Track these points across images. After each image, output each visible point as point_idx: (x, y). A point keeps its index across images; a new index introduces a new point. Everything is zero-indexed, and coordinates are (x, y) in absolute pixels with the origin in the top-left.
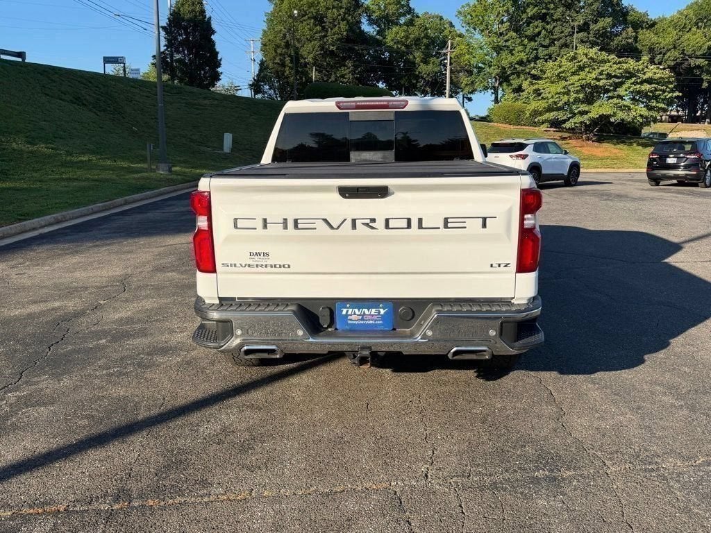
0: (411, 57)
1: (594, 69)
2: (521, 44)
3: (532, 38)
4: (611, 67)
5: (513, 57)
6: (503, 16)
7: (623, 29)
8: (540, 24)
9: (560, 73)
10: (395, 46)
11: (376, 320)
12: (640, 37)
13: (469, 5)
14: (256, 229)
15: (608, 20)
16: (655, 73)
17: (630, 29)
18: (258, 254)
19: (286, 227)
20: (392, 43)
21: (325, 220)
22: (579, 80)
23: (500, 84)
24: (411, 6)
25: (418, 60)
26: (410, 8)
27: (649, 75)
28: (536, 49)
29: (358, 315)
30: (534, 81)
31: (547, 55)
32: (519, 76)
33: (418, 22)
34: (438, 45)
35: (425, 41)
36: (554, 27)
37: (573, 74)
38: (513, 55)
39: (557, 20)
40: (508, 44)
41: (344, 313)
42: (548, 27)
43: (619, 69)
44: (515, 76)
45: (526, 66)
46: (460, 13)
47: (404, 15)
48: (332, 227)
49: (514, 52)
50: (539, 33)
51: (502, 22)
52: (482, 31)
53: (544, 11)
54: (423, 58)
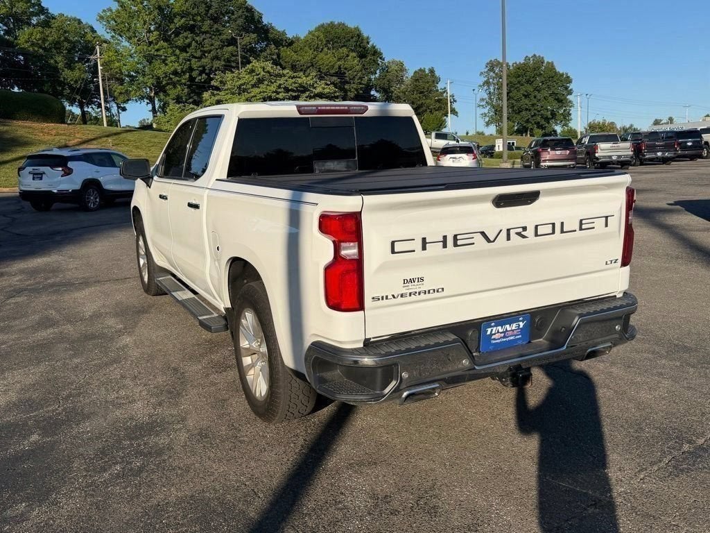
0: (52, 61)
1: (272, 83)
2: (173, 54)
3: (184, 49)
4: (286, 81)
5: (167, 67)
6: (151, 24)
7: (266, 46)
8: (190, 35)
9: (242, 85)
10: (31, 49)
11: (516, 335)
12: (283, 54)
13: (111, 10)
14: (414, 251)
15: (254, 36)
16: (324, 89)
17: (273, 46)
18: (412, 281)
19: (445, 246)
20: (26, 45)
21: (483, 234)
22: (261, 92)
23: (156, 94)
24: (42, 4)
25: (60, 65)
26: (43, 8)
27: (319, 90)
28: (189, 60)
29: (501, 333)
30: (215, 92)
31: (200, 67)
32: (175, 87)
33: (55, 24)
34: (79, 50)
35: (66, 44)
36: (204, 39)
37: (254, 86)
38: (166, 64)
39: (206, 32)
40: (161, 53)
41: (489, 333)
42: (197, 38)
43: (295, 83)
44: (171, 87)
45: (181, 76)
46: (102, 18)
47: (37, 14)
48: (488, 240)
49: (167, 62)
50: (189, 45)
51: (149, 31)
52: (130, 38)
53: (192, 22)
54: (67, 63)
